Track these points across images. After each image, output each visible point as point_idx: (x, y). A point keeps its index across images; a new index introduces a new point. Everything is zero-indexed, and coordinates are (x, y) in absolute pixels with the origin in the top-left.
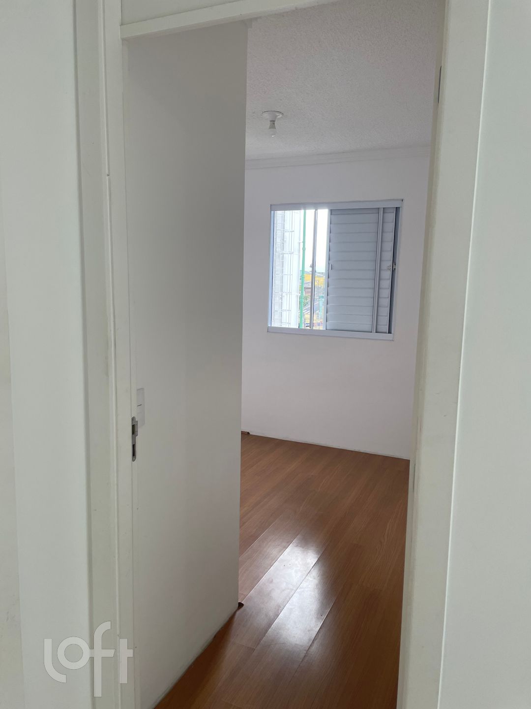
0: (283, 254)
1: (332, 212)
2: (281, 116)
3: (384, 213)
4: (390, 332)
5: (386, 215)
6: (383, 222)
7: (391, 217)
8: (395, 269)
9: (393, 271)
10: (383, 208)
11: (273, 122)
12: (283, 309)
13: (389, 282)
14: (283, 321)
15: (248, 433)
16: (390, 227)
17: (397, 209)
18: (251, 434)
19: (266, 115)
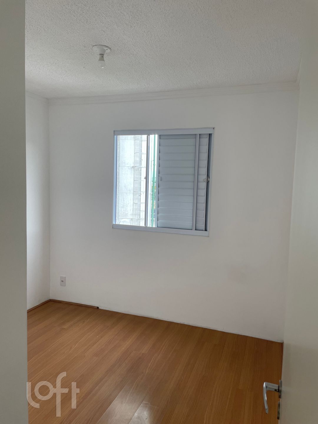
0: (141, 168)
1: (160, 137)
2: (109, 50)
3: (200, 138)
4: (206, 230)
5: (202, 140)
6: (199, 145)
7: (205, 141)
8: (209, 181)
9: (208, 183)
10: (199, 134)
11: (102, 55)
12: (141, 202)
13: (205, 191)
14: (141, 210)
15: (98, 308)
16: (205, 148)
17: (210, 135)
18: (100, 308)
19: (95, 48)
